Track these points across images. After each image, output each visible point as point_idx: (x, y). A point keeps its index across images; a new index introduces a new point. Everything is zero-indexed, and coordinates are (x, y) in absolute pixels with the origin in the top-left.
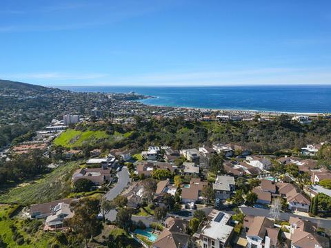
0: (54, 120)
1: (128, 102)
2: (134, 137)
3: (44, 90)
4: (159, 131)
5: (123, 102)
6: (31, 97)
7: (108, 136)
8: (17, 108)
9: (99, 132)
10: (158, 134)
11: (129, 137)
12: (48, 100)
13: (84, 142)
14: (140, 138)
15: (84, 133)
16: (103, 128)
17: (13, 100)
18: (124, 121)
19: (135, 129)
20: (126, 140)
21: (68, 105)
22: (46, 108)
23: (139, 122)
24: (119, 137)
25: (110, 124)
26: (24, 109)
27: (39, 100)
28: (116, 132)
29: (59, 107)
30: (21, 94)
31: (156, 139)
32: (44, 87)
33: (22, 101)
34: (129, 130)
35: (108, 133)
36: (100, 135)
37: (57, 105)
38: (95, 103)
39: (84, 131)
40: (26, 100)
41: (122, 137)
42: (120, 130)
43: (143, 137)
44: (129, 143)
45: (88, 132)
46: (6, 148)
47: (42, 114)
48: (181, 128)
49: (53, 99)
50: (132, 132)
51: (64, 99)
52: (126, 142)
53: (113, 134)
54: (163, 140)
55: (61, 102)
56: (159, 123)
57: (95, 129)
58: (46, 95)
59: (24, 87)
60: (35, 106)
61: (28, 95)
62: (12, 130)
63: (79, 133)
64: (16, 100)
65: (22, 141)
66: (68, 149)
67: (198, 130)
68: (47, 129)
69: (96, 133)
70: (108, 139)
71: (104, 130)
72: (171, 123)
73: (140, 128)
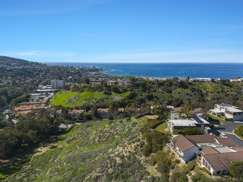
0: (40, 86)
1: (94, 73)
2: (132, 96)
4: (155, 91)
5: (90, 73)
6: (17, 67)
7: (106, 96)
8: (6, 76)
9: (97, 93)
10: (155, 94)
11: (128, 97)
12: (31, 70)
13: (84, 102)
14: (138, 98)
15: (82, 94)
16: (99, 88)
17: (3, 70)
18: (117, 83)
19: (131, 90)
20: (124, 100)
21: (48, 74)
22: (30, 76)
24: (117, 98)
25: (106, 85)
26: (13, 77)
27: (24, 70)
28: (113, 93)
29: (41, 75)
31: (155, 99)
32: (26, 61)
34: (126, 91)
35: (106, 93)
36: (98, 95)
37: (38, 74)
38: (69, 73)
39: (81, 92)
40: (13, 69)
41: (120, 98)
42: (117, 91)
43: (141, 97)
45: (86, 92)
46: (6, 109)
48: (176, 88)
49: (35, 70)
50: (129, 92)
51: (44, 70)
53: (110, 94)
54: (161, 99)
55: (42, 72)
57: (92, 90)
58: (28, 67)
59: (11, 60)
60: (21, 74)
61: (14, 66)
62: (9, 92)
63: (76, 93)
64: (5, 70)
65: (20, 102)
66: (72, 109)
67: (193, 90)
68: (38, 92)
69: (94, 93)
70: (106, 98)
71: (101, 91)
72: (165, 84)
73: (136, 89)
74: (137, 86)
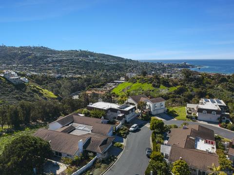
0: (121, 78)
1: (179, 69)
2: (180, 92)
3: (122, 59)
5: (175, 69)
7: (153, 88)
8: (104, 70)
9: (146, 85)
10: (210, 91)
11: (175, 91)
12: (123, 66)
14: (186, 93)
15: (134, 85)
16: (150, 81)
17: (102, 65)
18: (171, 76)
19: (182, 84)
20: (170, 94)
22: (120, 70)
23: (187, 77)
24: (164, 90)
25: (157, 78)
26: (108, 70)
28: (162, 86)
29: (128, 70)
30: (108, 61)
33: (107, 65)
34: (175, 84)
35: (154, 86)
36: (147, 87)
37: (127, 69)
39: (134, 83)
41: (167, 91)
42: (166, 84)
43: (191, 93)
44: (173, 97)
45: (137, 84)
47: (117, 74)
49: (125, 65)
50: (178, 87)
51: (133, 66)
52: (171, 95)
53: (159, 87)
55: (130, 67)
56: (213, 79)
57: (143, 81)
58: (122, 63)
61: (112, 62)
63: (130, 84)
68: (114, 82)
69: (144, 85)
70: (153, 91)
71: (151, 83)
72: (229, 80)
73: (188, 83)
74: (191, 80)
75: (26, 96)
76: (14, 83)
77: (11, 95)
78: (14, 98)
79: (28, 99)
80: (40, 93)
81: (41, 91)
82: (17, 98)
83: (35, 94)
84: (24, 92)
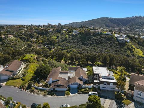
75: (122, 50)
76: (120, 42)
77: (114, 48)
78: (115, 50)
79: (122, 53)
80: (132, 51)
81: (134, 49)
82: (116, 51)
83: (128, 50)
84: (122, 48)
